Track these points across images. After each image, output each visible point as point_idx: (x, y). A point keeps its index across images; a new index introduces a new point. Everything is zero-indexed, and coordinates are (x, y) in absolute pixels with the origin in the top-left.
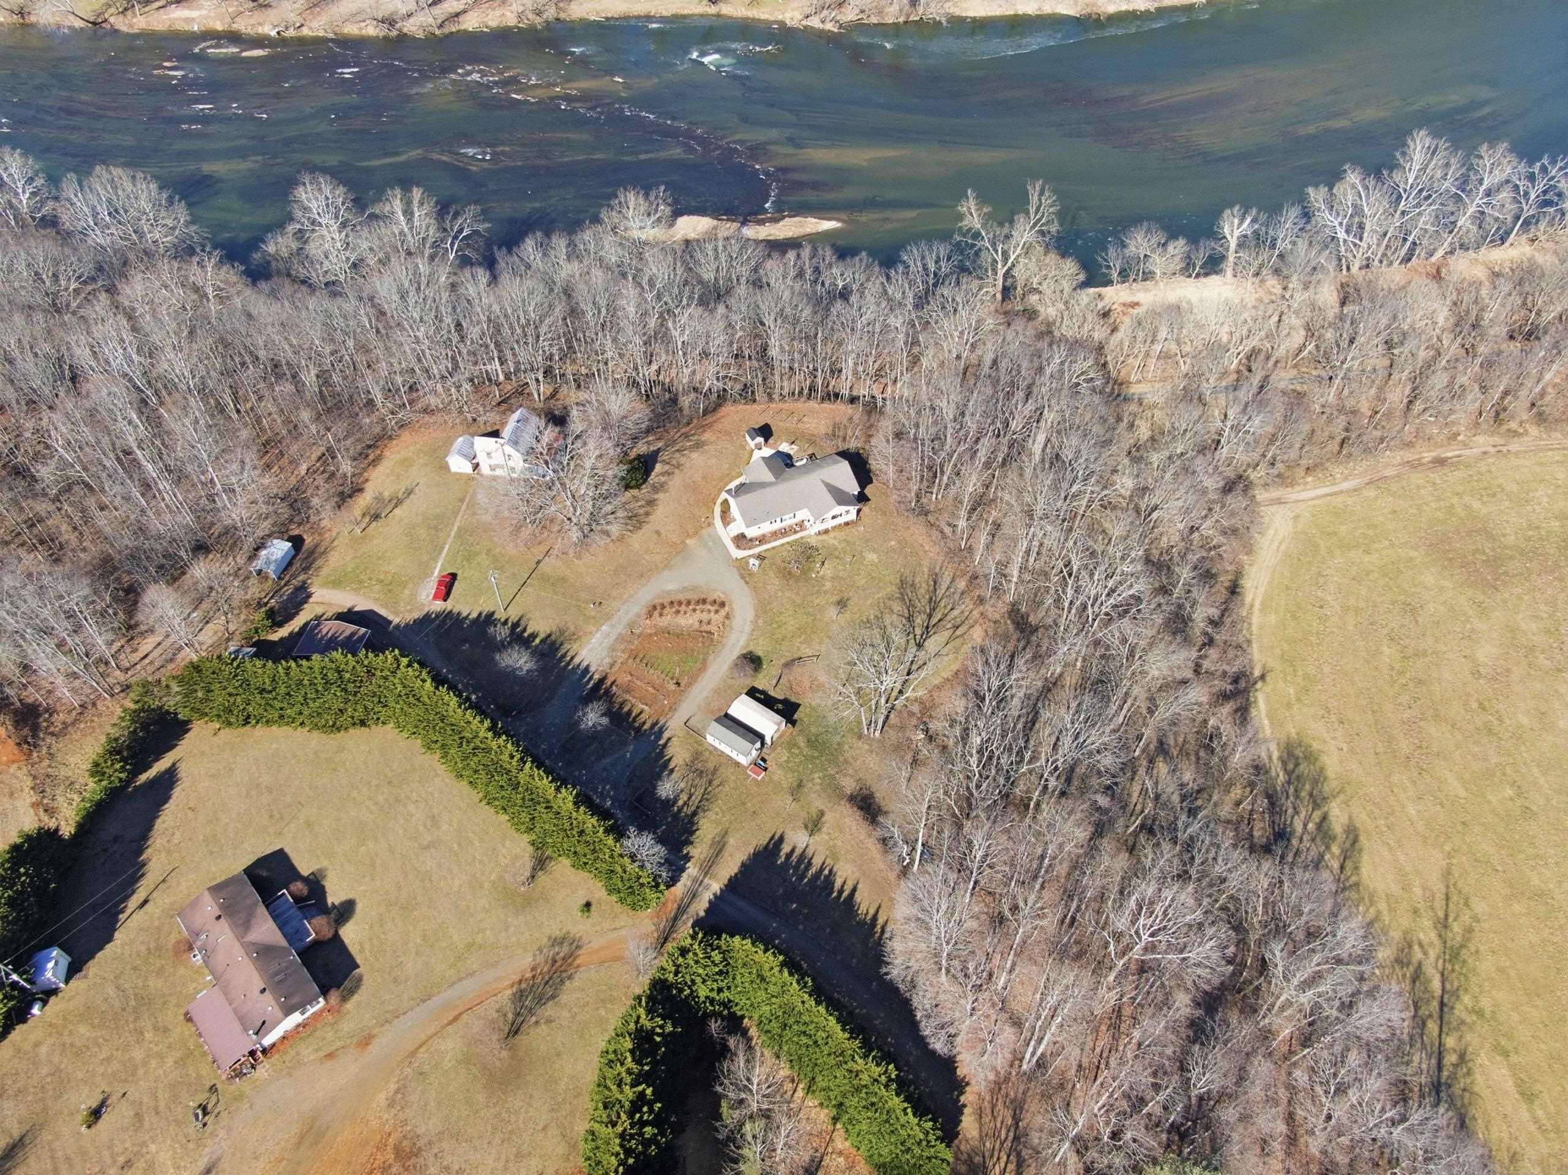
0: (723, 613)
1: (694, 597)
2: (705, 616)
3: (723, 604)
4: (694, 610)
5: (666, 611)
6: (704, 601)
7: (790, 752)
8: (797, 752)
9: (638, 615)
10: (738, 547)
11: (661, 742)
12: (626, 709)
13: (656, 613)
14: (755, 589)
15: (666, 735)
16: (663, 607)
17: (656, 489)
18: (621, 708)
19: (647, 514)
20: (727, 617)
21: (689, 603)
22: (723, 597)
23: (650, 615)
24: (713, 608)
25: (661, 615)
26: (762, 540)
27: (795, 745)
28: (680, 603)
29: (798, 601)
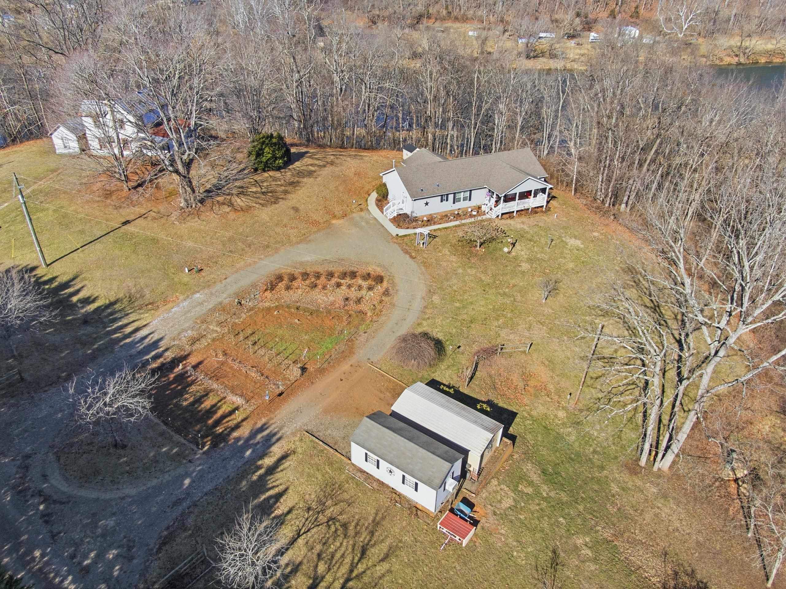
0: (380, 289)
1: (338, 269)
2: (353, 294)
3: (380, 279)
4: (339, 285)
5: (295, 284)
6: (353, 275)
7: (515, 490)
8: (529, 490)
9: (254, 285)
10: (399, 226)
11: (268, 461)
12: (207, 404)
13: (282, 285)
14: (426, 264)
15: (277, 450)
16: (293, 278)
17: (301, 174)
18: (199, 401)
19: (286, 192)
20: (386, 293)
21: (331, 275)
22: (379, 271)
23: (272, 287)
24: (365, 284)
25: (288, 288)
26: (430, 221)
27: (523, 478)
28: (318, 276)
29: (487, 279)
